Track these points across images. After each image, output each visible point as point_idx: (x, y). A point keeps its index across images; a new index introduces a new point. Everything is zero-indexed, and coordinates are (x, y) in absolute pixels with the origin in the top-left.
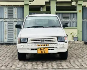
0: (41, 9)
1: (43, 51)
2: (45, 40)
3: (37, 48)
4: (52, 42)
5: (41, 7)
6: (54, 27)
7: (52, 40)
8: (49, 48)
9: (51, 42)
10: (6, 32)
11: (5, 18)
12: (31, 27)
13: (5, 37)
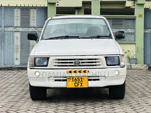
0: (76, 13)
1: (77, 82)
2: (82, 63)
3: (66, 77)
4: (96, 65)
5: (76, 10)
6: (98, 37)
7: (96, 62)
8: (89, 77)
9: (93, 65)
10: (17, 49)
11: (16, 25)
12: (57, 38)
13: (15, 58)
